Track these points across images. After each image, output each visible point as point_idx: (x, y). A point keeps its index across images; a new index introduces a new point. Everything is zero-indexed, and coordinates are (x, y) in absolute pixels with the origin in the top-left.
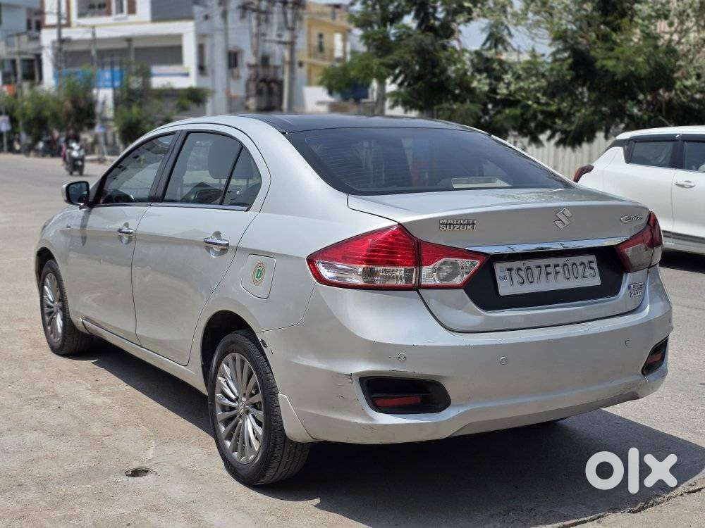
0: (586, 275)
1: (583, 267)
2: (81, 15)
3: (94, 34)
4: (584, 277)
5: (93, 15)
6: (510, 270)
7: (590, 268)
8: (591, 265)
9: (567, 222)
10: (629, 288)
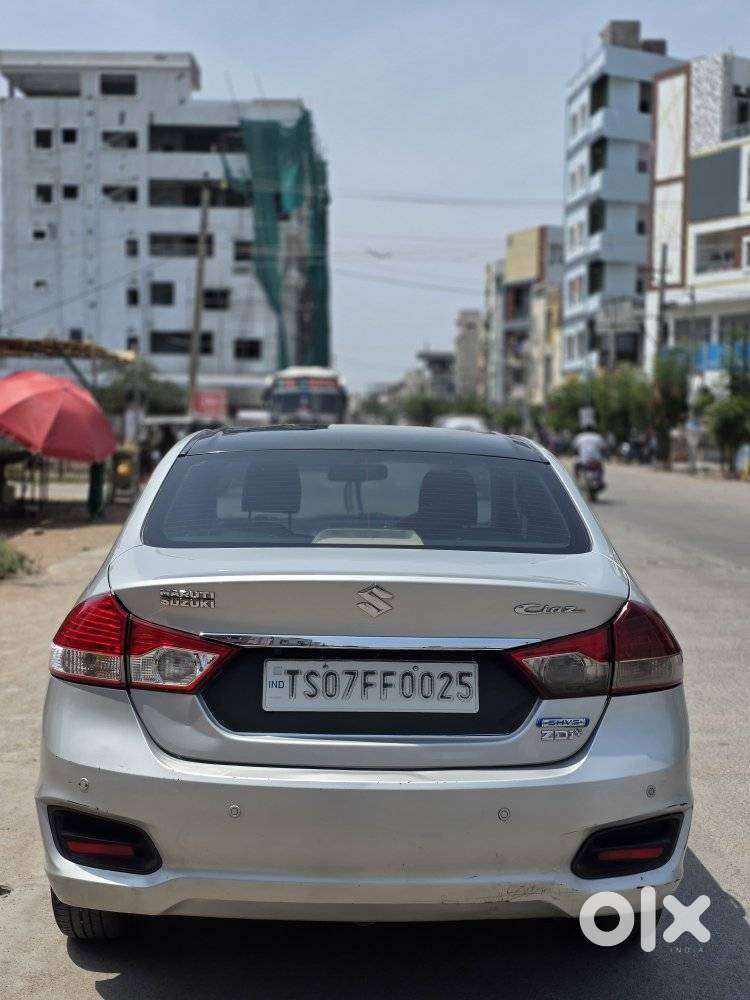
0: (446, 694)
1: (445, 680)
2: (700, 270)
3: (692, 297)
4: (442, 697)
5: (716, 269)
6: (293, 673)
7: (461, 683)
8: (465, 679)
9: (383, 606)
10: (539, 724)
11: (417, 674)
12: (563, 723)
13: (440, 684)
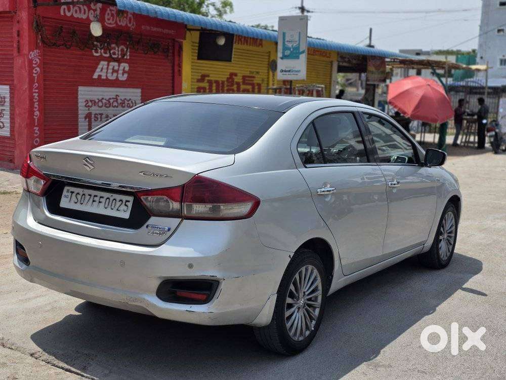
0: (119, 209)
1: (120, 203)
6: (72, 192)
7: (126, 205)
8: (127, 203)
9: (91, 167)
10: (147, 227)
11: (111, 199)
12: (157, 228)
13: (118, 204)
